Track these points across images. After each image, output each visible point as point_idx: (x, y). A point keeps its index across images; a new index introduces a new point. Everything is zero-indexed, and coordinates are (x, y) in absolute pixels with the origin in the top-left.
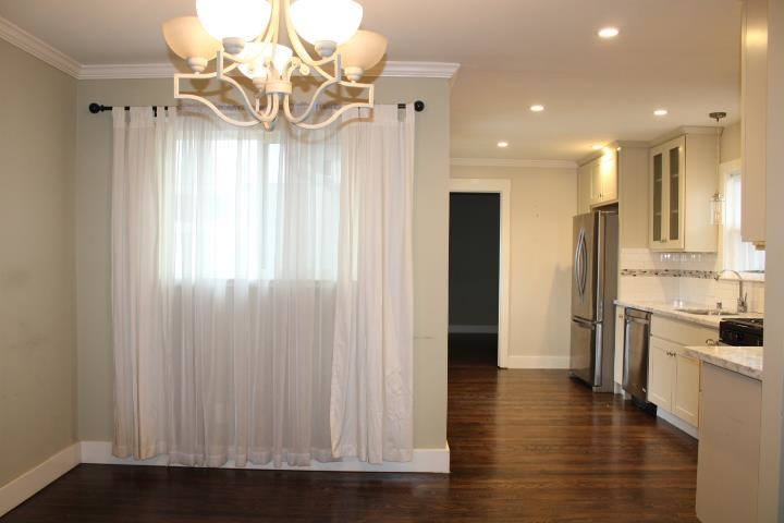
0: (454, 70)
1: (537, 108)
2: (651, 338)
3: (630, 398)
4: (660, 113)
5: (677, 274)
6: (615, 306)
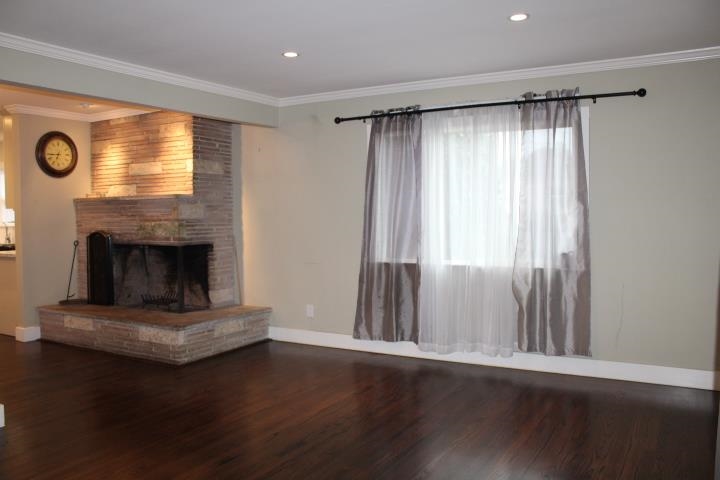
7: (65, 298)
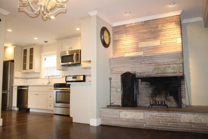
0: (8, 14)
1: (9, 30)
2: (29, 92)
3: (18, 110)
4: (36, 39)
5: (27, 79)
6: (13, 86)
7: (109, 104)
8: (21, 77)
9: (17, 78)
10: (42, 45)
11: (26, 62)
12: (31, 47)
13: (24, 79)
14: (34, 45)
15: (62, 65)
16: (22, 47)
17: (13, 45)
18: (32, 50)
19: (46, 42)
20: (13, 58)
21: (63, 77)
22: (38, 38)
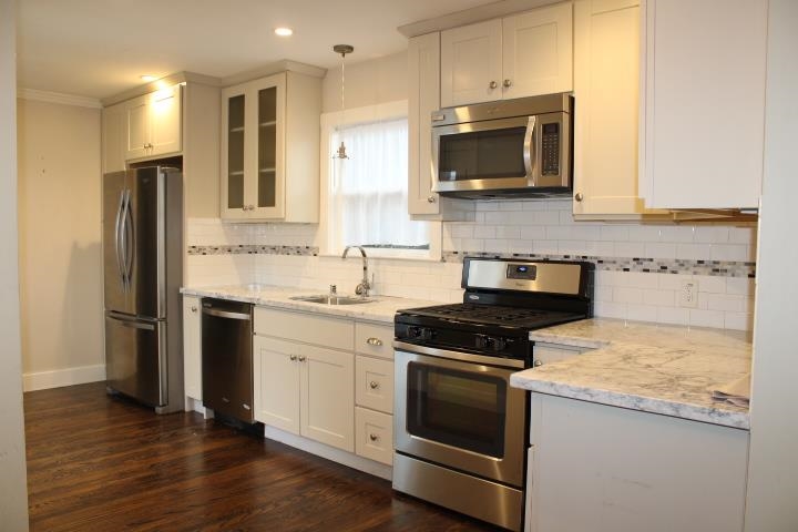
3: (212, 416)
4: (284, 32)
5: (253, 251)
6: (182, 295)
8: (222, 242)
9: (202, 251)
10: (326, 71)
11: (241, 168)
12: (266, 84)
13: (238, 252)
14: (280, 69)
15: (443, 194)
16: (218, 85)
17: (174, 78)
18: (268, 100)
19: (344, 49)
20: (177, 149)
21: (443, 260)
22: (294, 32)
